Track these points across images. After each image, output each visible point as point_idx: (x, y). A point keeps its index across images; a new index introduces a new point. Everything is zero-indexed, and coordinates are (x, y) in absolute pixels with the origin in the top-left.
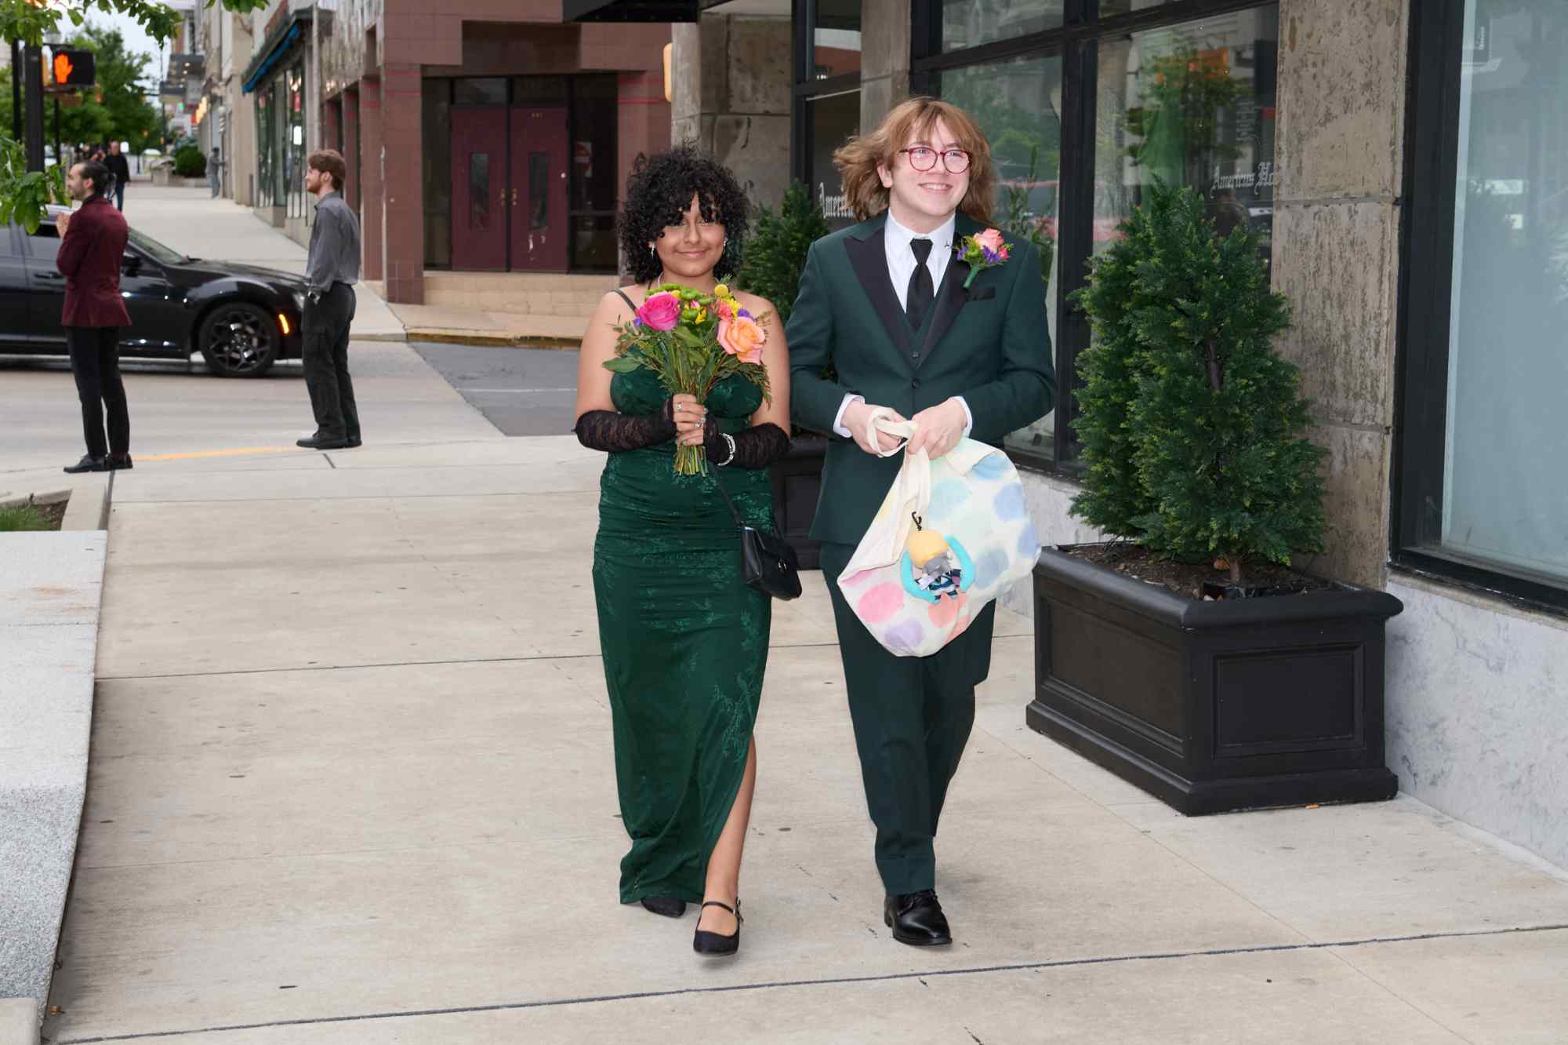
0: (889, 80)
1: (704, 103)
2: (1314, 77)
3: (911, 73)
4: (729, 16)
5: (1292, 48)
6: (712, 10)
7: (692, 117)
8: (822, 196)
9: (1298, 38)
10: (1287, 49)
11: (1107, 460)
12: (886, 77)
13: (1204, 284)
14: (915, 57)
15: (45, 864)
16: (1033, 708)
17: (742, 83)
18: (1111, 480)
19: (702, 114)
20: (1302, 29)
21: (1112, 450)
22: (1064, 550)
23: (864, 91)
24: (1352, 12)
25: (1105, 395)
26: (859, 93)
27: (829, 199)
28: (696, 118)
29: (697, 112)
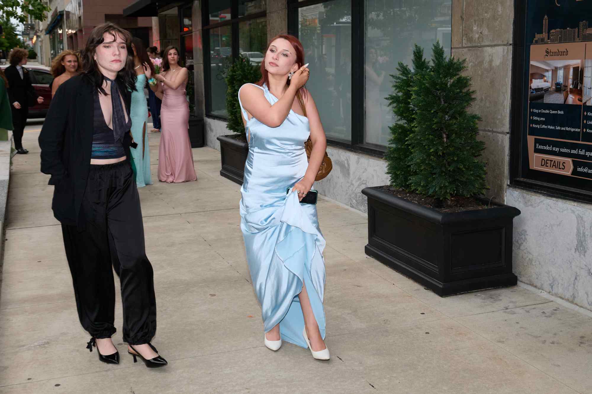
0: (198, 32)
1: (160, 36)
2: (273, 32)
3: (202, 30)
4: (166, 15)
5: (269, 26)
6: (162, 13)
7: (158, 40)
8: (187, 59)
9: (270, 23)
10: (268, 26)
11: (232, 116)
12: (197, 31)
13: (249, 77)
14: (203, 26)
15: (2, 195)
16: (222, 171)
17: (169, 31)
18: (233, 120)
19: (160, 40)
20: (271, 22)
21: (233, 113)
22: (226, 136)
23: (193, 34)
24: (278, 19)
25: (231, 101)
26: (192, 35)
27: (188, 60)
28: (159, 41)
29: (159, 39)
